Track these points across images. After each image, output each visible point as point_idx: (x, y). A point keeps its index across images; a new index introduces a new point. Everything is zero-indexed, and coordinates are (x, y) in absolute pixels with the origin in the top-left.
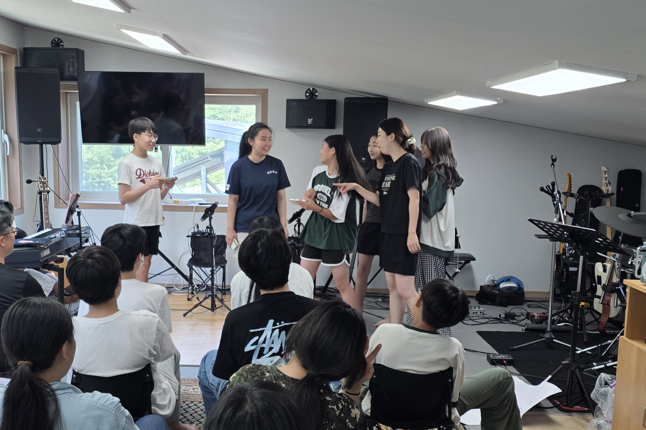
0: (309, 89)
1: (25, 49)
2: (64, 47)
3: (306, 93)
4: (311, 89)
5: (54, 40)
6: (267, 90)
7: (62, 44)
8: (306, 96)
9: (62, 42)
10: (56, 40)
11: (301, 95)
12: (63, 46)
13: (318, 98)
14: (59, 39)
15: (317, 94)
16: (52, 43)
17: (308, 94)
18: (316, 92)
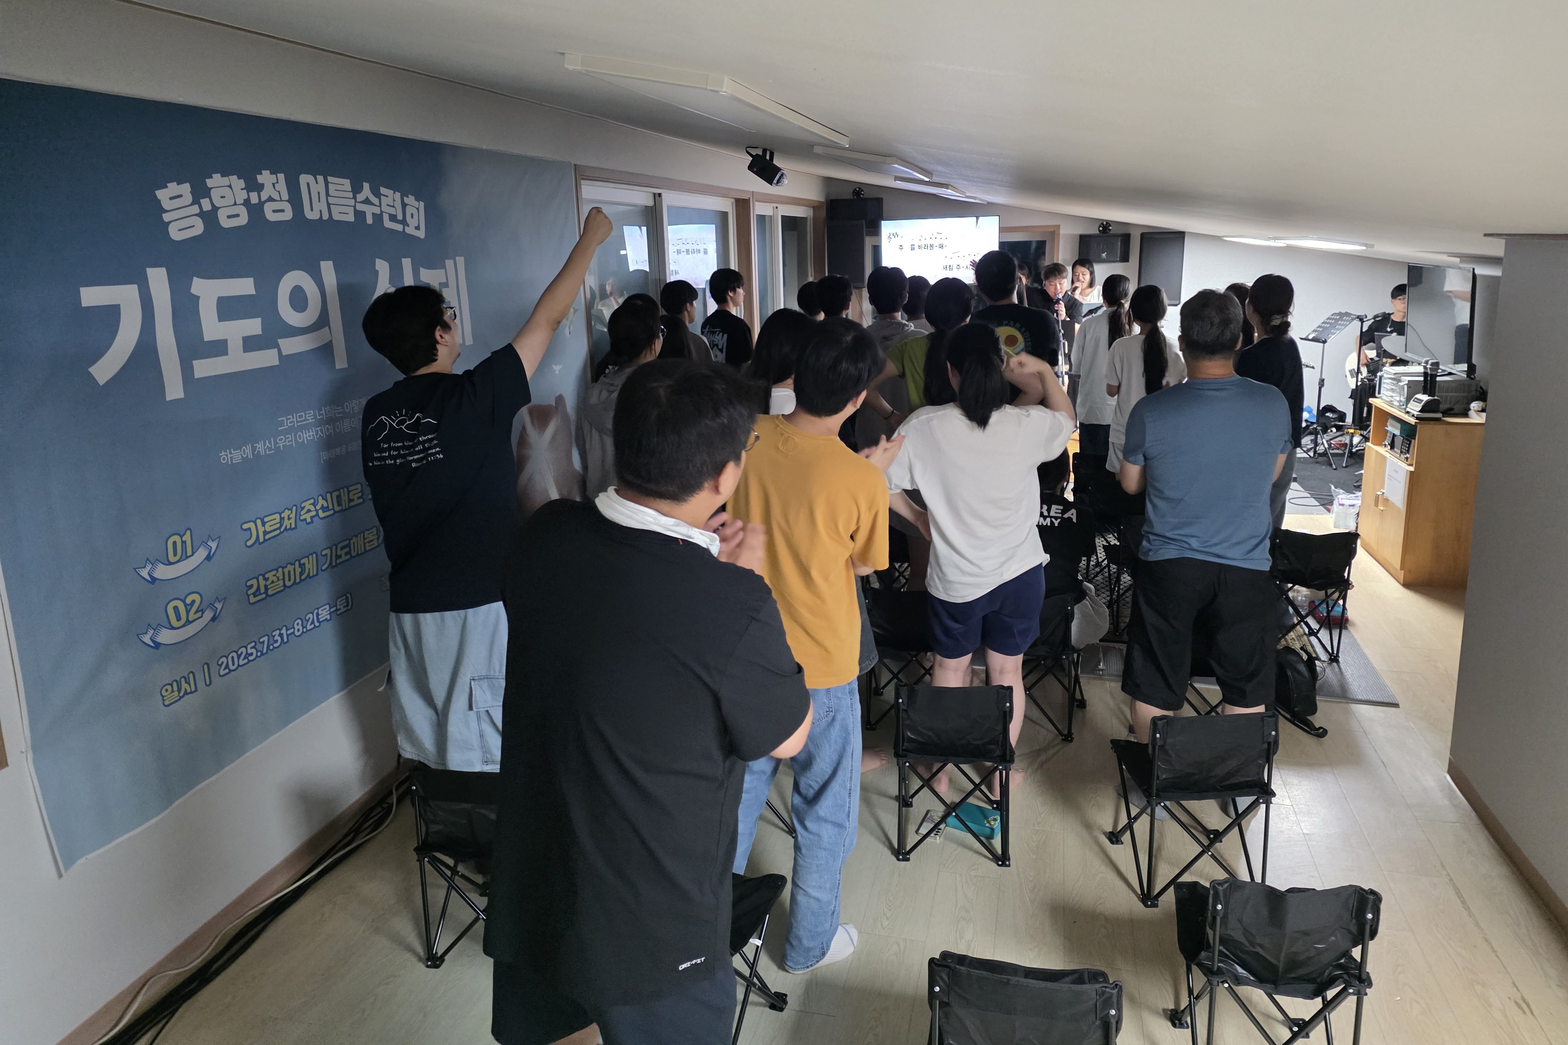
0: (1102, 224)
1: (832, 201)
2: (865, 196)
3: (1099, 227)
4: (1105, 223)
5: (855, 189)
6: (1059, 226)
7: (863, 193)
8: (1099, 230)
9: (862, 191)
10: (857, 189)
11: (1094, 230)
12: (863, 195)
13: (1111, 232)
14: (859, 188)
15: (1110, 228)
16: (854, 192)
17: (1101, 229)
18: (1110, 225)
